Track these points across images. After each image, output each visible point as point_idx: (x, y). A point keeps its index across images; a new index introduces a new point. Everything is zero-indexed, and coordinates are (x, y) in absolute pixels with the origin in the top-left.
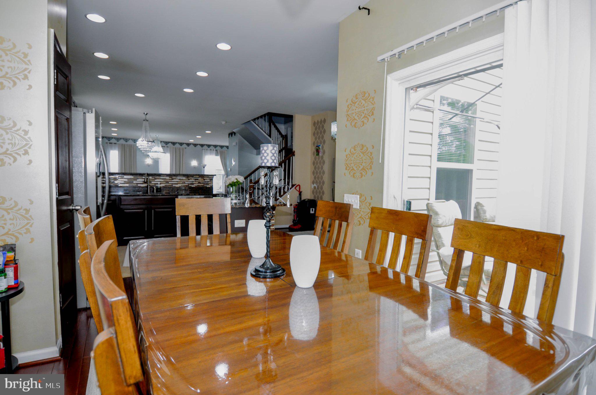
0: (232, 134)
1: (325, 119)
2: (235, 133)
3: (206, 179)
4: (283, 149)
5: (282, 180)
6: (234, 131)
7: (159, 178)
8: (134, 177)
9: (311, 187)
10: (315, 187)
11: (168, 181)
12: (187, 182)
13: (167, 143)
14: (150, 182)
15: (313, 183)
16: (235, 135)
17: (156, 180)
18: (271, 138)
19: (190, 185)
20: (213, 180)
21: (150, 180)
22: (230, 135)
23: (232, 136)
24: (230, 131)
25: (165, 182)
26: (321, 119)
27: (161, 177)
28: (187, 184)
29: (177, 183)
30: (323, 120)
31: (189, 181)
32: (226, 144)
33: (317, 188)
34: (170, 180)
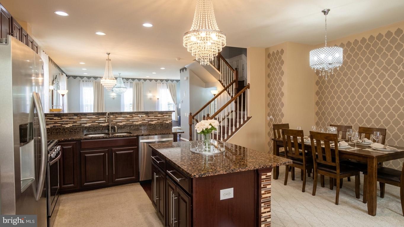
0: (183, 69)
1: (282, 50)
2: (186, 69)
3: (165, 116)
4: (234, 82)
5: (234, 112)
6: (186, 66)
7: (120, 116)
8: (96, 117)
9: (266, 119)
10: (271, 120)
11: (129, 118)
12: (147, 119)
13: (127, 79)
14: (112, 121)
15: (269, 115)
16: (186, 70)
17: (117, 119)
18: (220, 71)
19: (149, 122)
20: (171, 116)
21: (111, 119)
22: (182, 71)
23: (183, 71)
24: (181, 67)
25: (126, 120)
26: (278, 51)
27: (122, 115)
28: (147, 121)
29: (138, 120)
30: (280, 51)
31: (149, 118)
32: (178, 78)
33: (273, 120)
34: (131, 118)
